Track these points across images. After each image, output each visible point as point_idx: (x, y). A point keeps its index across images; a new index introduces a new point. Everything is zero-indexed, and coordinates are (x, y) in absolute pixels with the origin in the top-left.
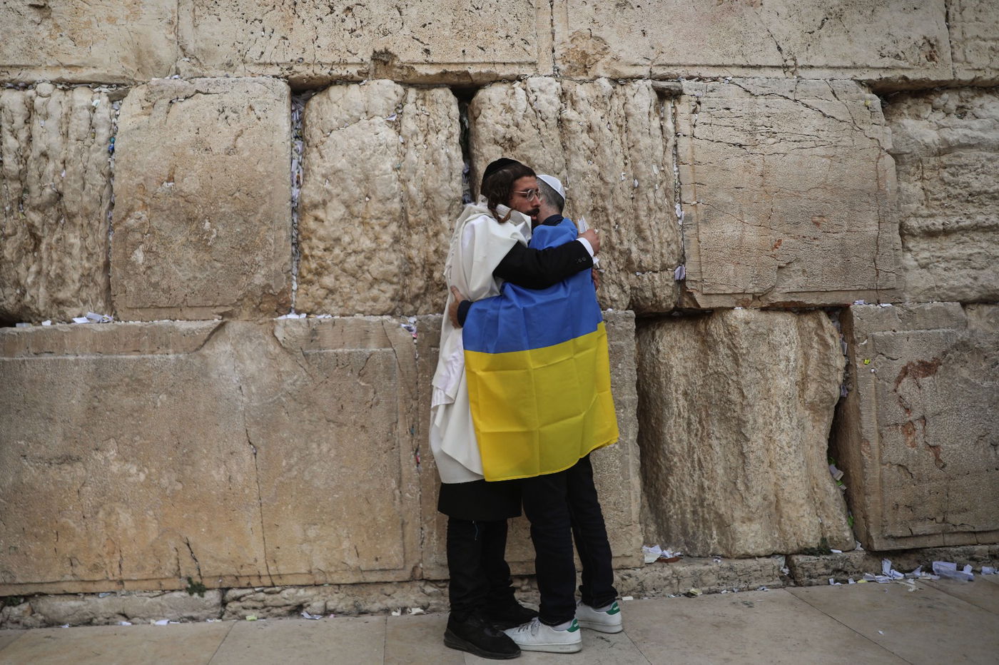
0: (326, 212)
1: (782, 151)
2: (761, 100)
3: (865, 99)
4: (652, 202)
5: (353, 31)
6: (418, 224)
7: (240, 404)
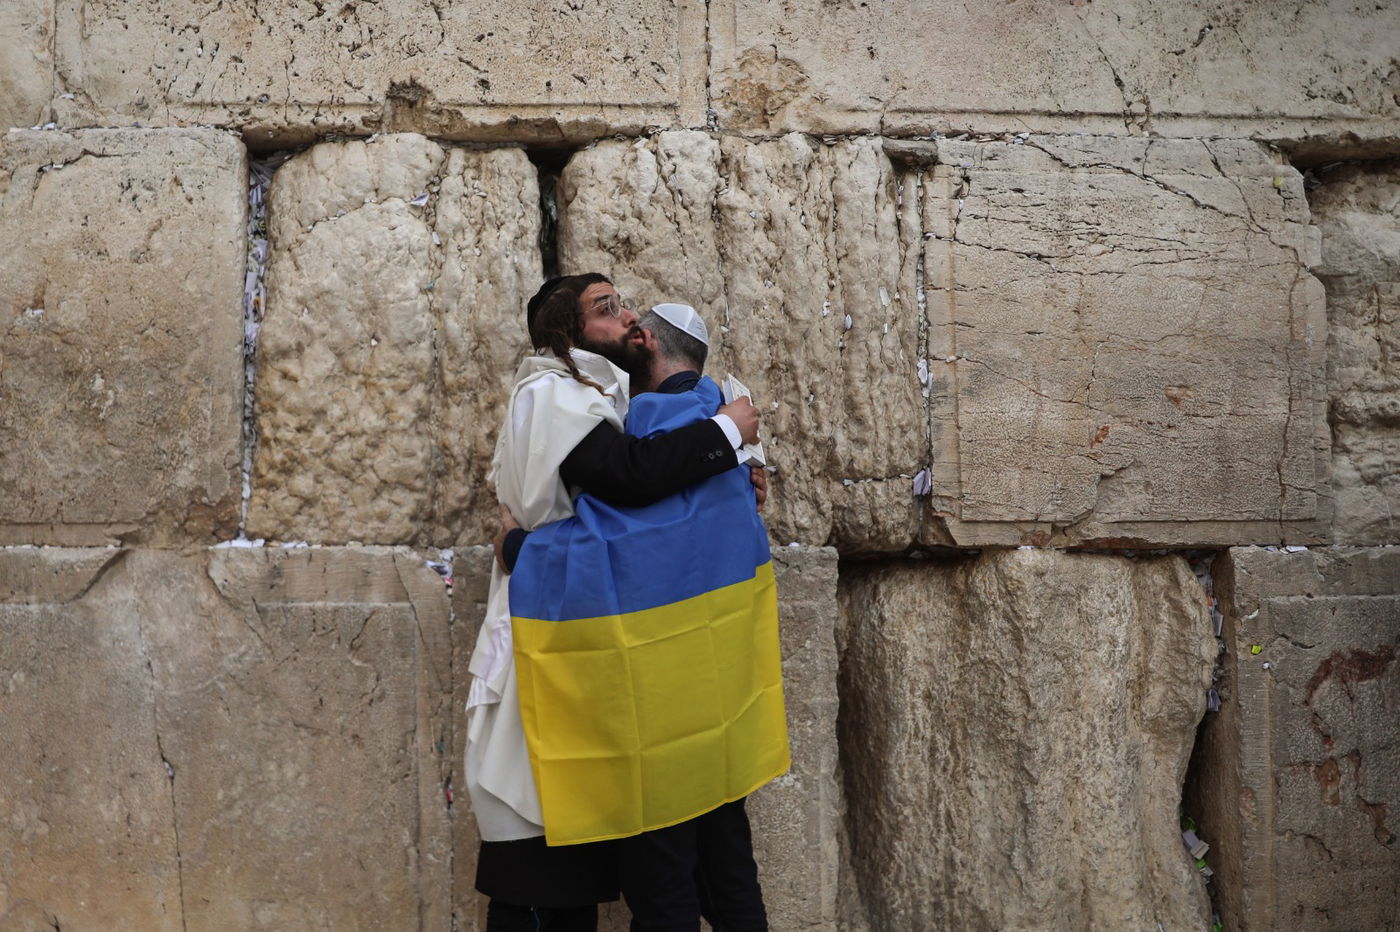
0: (302, 365)
1: (1115, 268)
2: (1081, 175)
3: (1274, 176)
4: (876, 355)
5: (355, 47)
6: (461, 388)
7: (147, 691)
